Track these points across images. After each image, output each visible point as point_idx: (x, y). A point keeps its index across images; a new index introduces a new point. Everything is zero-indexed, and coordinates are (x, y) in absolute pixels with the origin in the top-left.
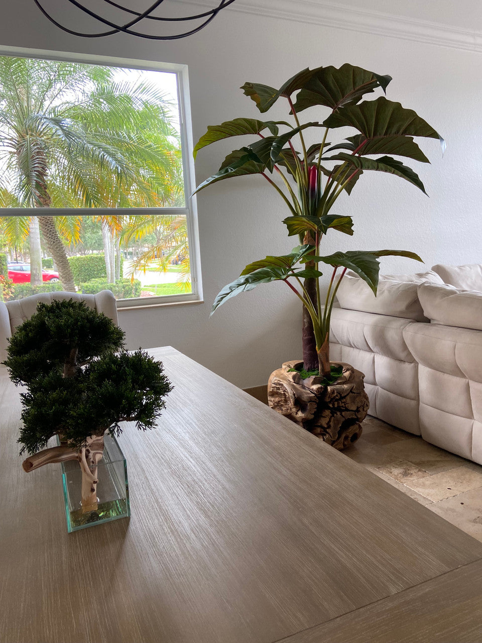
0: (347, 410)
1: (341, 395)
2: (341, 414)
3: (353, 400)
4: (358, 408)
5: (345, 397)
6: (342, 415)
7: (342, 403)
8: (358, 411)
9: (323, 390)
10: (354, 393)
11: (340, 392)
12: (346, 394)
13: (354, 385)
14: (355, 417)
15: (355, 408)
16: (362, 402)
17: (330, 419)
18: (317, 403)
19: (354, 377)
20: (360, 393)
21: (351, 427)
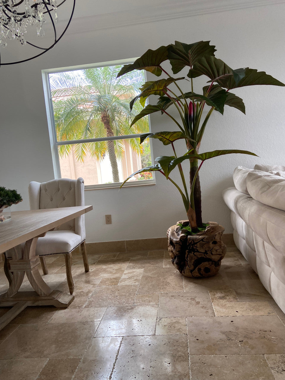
0: (198, 251)
1: (194, 242)
2: (193, 254)
3: (202, 246)
4: (206, 251)
5: (197, 243)
6: (195, 255)
7: (195, 246)
8: (206, 253)
9: (185, 237)
10: (204, 242)
11: (193, 240)
12: (197, 241)
13: (206, 237)
14: (205, 257)
15: (203, 251)
16: (209, 247)
17: (187, 256)
18: (180, 245)
19: (212, 232)
20: (208, 242)
21: (202, 263)
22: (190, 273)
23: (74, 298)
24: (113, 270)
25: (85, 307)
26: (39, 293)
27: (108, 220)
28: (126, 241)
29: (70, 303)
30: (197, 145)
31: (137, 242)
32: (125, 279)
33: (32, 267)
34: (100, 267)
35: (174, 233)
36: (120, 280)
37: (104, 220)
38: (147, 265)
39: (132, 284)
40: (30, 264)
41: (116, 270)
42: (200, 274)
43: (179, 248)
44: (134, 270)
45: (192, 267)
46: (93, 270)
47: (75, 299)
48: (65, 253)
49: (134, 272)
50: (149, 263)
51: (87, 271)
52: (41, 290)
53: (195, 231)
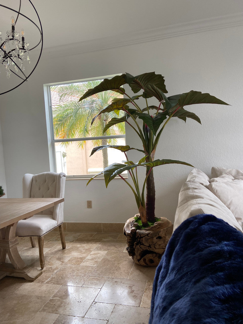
0: (143, 244)
1: (141, 236)
2: (140, 246)
3: (147, 240)
4: (150, 245)
5: (143, 237)
7: (141, 240)
8: (150, 246)
9: (135, 231)
10: (149, 237)
11: (140, 234)
13: (151, 232)
14: (149, 250)
15: (148, 245)
16: (153, 242)
17: (135, 247)
18: (131, 237)
19: (158, 228)
20: (152, 238)
21: (147, 255)
22: (138, 262)
23: (41, 273)
24: (84, 249)
25: (46, 283)
26: (15, 267)
27: (89, 204)
28: (103, 223)
29: (37, 277)
30: (152, 152)
31: (112, 225)
32: (89, 260)
33: (10, 246)
34: (75, 245)
35: (129, 226)
36: (84, 260)
37: (86, 205)
38: (112, 248)
39: (91, 266)
40: (9, 244)
41: (86, 250)
42: (146, 263)
43: (129, 239)
44: (99, 252)
45: (139, 258)
46: (69, 247)
47: (43, 274)
48: (38, 236)
49: (98, 253)
50: (114, 246)
51: (64, 248)
52: (16, 264)
53: (145, 225)
